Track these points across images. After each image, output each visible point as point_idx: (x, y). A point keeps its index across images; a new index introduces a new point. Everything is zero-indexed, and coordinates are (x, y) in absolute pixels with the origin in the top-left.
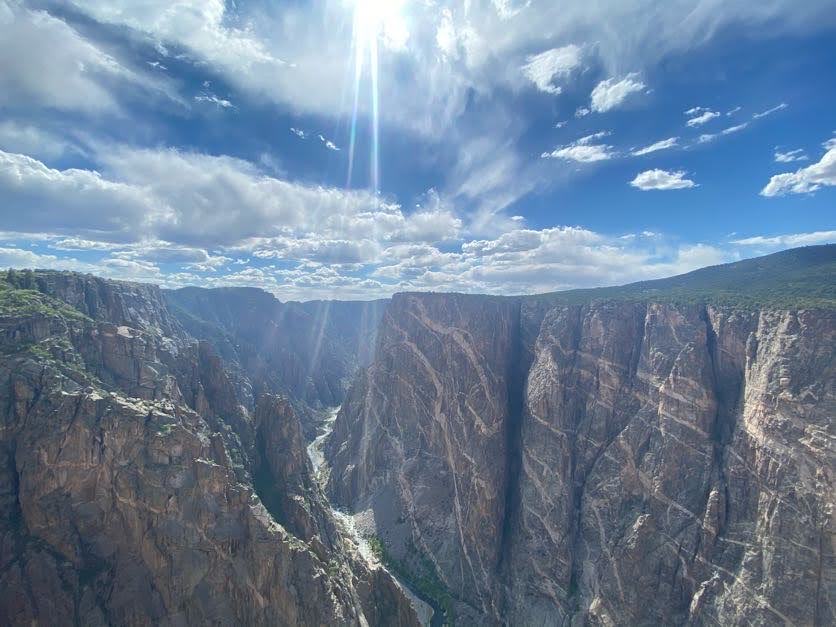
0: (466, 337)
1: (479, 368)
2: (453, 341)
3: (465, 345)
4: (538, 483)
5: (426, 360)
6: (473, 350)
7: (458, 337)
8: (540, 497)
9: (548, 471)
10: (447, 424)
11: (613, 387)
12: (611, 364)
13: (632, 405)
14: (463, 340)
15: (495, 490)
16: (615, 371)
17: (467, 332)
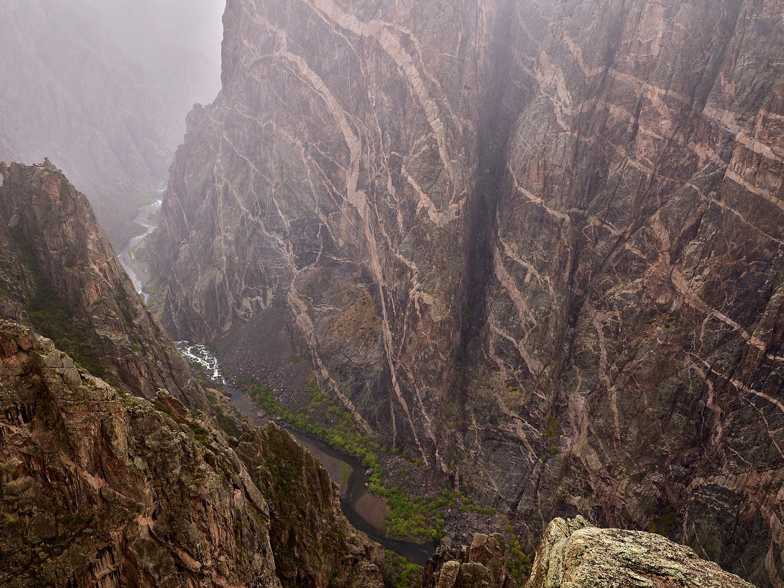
0: (406, 42)
1: (430, 106)
2: (379, 51)
3: (403, 59)
4: (515, 294)
5: (326, 90)
6: (420, 70)
7: (390, 42)
8: (516, 312)
9: (533, 276)
10: (368, 208)
11: (660, 134)
12: (663, 92)
13: (685, 165)
14: (401, 48)
15: (448, 307)
16: (669, 107)
17: (408, 32)
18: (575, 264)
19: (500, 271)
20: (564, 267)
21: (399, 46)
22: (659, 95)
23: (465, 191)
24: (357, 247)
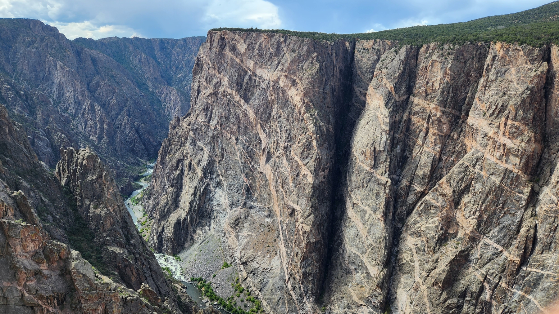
0: (294, 83)
1: (307, 117)
2: (279, 88)
3: (292, 92)
4: (360, 226)
5: (249, 109)
6: (302, 98)
7: (285, 84)
8: (361, 237)
9: (370, 215)
10: (272, 174)
11: (443, 133)
12: (443, 109)
13: (459, 150)
14: (291, 87)
15: (319, 233)
16: (447, 117)
17: (295, 78)
18: (395, 208)
19: (350, 212)
20: (389, 210)
21: (290, 85)
22: (441, 111)
23: (329, 165)
24: (265, 197)
